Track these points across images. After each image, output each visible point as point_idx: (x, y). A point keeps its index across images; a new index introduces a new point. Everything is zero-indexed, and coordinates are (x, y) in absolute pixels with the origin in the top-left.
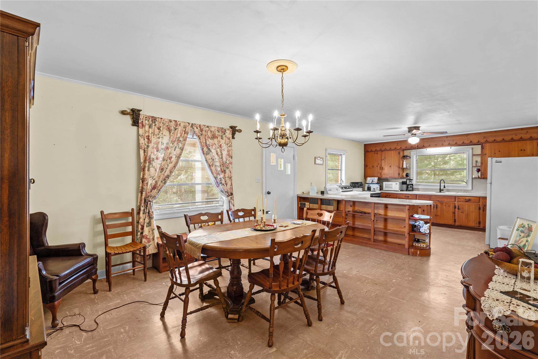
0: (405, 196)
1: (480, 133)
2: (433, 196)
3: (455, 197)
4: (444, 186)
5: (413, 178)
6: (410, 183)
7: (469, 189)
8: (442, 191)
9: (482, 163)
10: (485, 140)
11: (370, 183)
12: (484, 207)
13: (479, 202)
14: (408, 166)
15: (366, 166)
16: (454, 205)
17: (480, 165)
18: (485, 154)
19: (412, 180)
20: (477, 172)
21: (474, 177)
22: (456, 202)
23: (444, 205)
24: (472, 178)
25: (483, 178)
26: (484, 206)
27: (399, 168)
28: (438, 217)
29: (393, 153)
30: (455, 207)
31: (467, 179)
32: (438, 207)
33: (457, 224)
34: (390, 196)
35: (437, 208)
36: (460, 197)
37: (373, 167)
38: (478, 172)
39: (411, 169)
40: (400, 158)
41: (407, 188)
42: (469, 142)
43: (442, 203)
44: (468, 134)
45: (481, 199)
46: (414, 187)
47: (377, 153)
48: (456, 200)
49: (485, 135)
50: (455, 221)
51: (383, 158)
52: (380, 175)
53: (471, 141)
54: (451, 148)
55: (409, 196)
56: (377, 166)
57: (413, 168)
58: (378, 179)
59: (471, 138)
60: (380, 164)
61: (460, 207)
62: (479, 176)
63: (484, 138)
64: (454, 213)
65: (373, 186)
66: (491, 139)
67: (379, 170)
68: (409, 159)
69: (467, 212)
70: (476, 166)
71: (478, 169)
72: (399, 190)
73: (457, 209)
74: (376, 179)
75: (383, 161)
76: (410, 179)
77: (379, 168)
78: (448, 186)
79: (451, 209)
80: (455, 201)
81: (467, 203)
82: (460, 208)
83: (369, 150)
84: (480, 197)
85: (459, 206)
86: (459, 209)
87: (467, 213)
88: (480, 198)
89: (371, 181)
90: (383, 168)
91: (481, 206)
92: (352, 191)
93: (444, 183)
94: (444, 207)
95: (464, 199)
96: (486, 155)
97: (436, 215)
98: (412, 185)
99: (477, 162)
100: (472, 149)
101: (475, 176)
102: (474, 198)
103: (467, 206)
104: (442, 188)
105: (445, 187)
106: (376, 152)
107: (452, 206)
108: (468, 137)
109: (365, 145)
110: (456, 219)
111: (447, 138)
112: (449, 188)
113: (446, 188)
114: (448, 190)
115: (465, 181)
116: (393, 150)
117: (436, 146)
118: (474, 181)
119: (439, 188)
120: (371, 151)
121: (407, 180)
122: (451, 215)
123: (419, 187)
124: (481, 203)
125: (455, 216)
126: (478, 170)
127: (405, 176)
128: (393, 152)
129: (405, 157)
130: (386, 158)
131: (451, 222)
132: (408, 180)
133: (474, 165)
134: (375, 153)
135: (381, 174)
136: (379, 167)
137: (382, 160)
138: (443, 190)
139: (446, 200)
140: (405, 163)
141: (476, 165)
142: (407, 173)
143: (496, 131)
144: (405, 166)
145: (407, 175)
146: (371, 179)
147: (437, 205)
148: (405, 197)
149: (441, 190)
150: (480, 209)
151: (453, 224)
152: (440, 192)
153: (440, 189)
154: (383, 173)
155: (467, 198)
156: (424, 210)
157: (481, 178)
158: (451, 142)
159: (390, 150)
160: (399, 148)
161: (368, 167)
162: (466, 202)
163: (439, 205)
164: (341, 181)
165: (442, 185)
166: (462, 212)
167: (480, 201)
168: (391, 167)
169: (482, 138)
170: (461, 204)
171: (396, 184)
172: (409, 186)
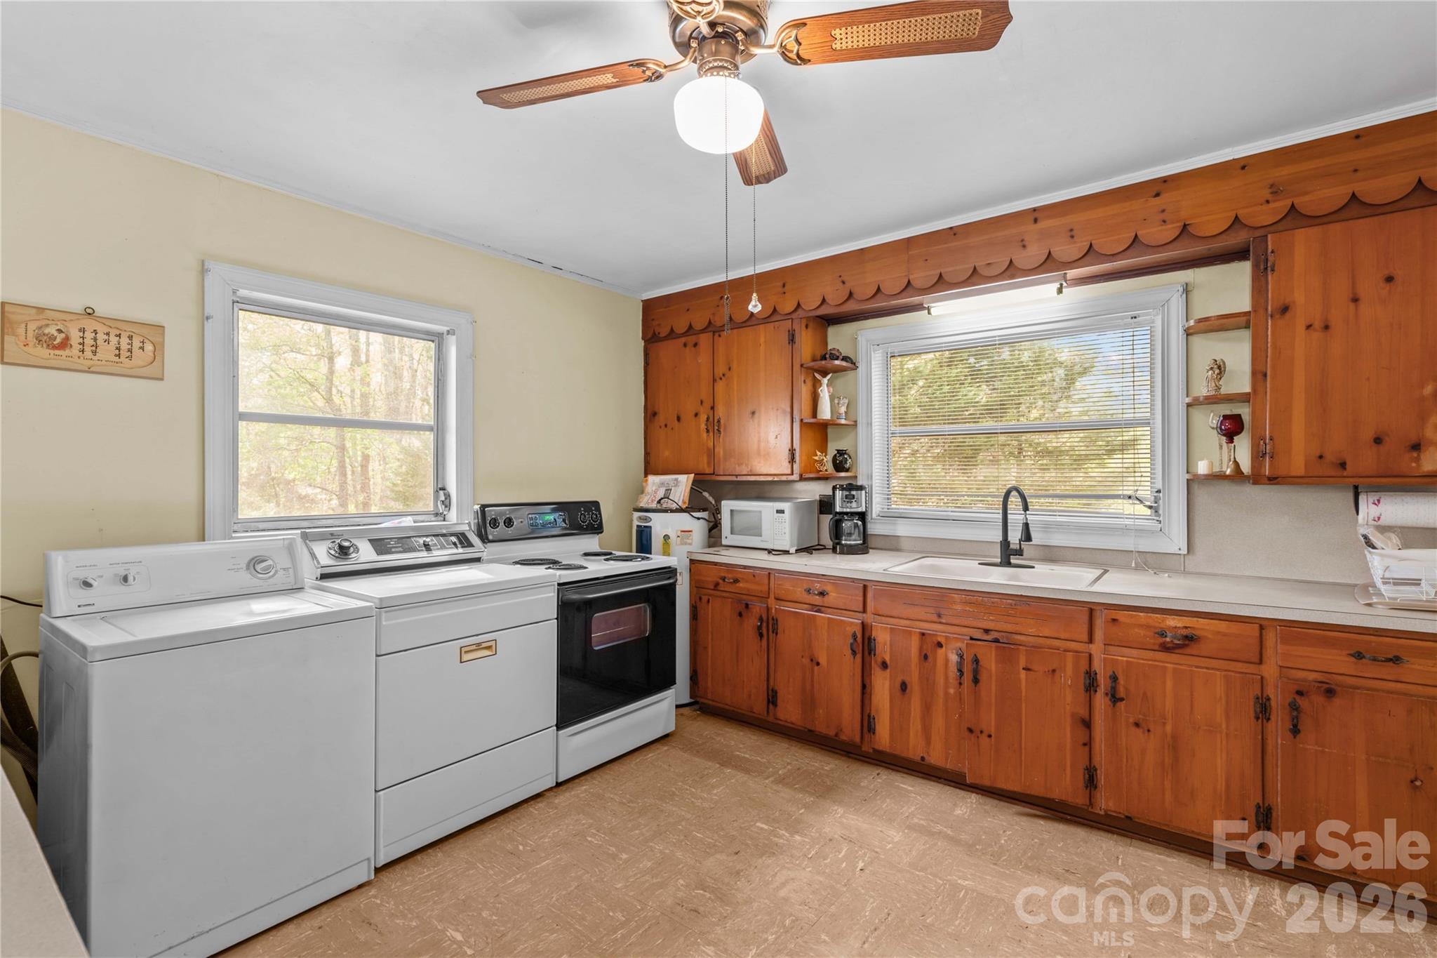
0: (805, 586)
1: (1243, 165)
3: (1091, 611)
4: (1026, 526)
5: (870, 477)
6: (854, 507)
7: (1174, 550)
8: (1014, 560)
9: (1259, 375)
10: (1282, 205)
11: (654, 505)
12: (1300, 701)
13: (1261, 662)
14: (843, 410)
15: (651, 415)
16: (1083, 666)
17: (1246, 388)
18: (1285, 309)
19: (861, 488)
20: (1216, 439)
21: (1202, 468)
22: (1096, 649)
23: (1022, 663)
24: (1193, 482)
25: (1273, 480)
26: (1300, 693)
27: (792, 420)
28: (984, 738)
29: (763, 339)
30: (1091, 684)
31: (1159, 485)
32: (983, 677)
33: (1105, 803)
34: (736, 581)
35: (976, 680)
36: (1121, 616)
37: (679, 419)
38: (1231, 440)
39: (861, 428)
40: (797, 367)
41: (837, 532)
42: (1171, 231)
43: (1004, 645)
44: (1165, 180)
45: (1271, 638)
46: (874, 528)
47: (695, 345)
48: (1099, 634)
50: (1091, 781)
51: (721, 369)
52: (709, 463)
53: (1185, 225)
54: (1060, 291)
55: (828, 588)
56: (696, 415)
57: (870, 424)
58: (694, 483)
59: (1185, 204)
60: (708, 404)
61: (1121, 681)
62: (1237, 464)
63: (1276, 190)
64: (1087, 724)
65: (661, 525)
66: (1330, 195)
67: (705, 435)
68: (851, 374)
69: (1169, 728)
70: (1214, 400)
71: (1226, 417)
72: (793, 550)
73: (1100, 700)
74: (682, 485)
75: (720, 386)
76: (851, 487)
77: (703, 426)
78: (1047, 527)
79: (1068, 698)
80: (1091, 640)
81: (1170, 661)
82: (1121, 692)
83: (664, 332)
84: (1262, 625)
85: (1114, 678)
86: (1115, 698)
87: (1175, 738)
88: (1261, 627)
89: (661, 493)
90: (719, 421)
91: (1270, 692)
92: (478, 560)
93: (1026, 508)
94: (1023, 674)
95: (1148, 627)
96: (1288, 315)
97: (970, 730)
98: (862, 516)
99: (1219, 369)
100: (1187, 290)
101: (1211, 464)
102: (1222, 626)
103: (1169, 684)
104: (1015, 537)
105: (1027, 536)
106: (692, 339)
107: (1070, 675)
109: (649, 307)
110: (1097, 761)
111: (1036, 221)
112: (1057, 540)
113: (1040, 540)
114: (1052, 555)
115: (1146, 492)
116: (763, 321)
118: (1203, 496)
119: (999, 536)
120: (672, 335)
121: (834, 488)
122: (1068, 734)
123: (903, 529)
124: (1270, 670)
125: (1089, 744)
126: (1231, 428)
127: (829, 467)
128: (763, 334)
129: (825, 359)
130: (734, 366)
131: (1066, 787)
132: (842, 488)
133: (1202, 389)
134: (685, 345)
135: (711, 454)
136: (703, 417)
137: (714, 381)
138: (1019, 552)
139: (1031, 631)
140: (825, 393)
141: (1218, 388)
142: (838, 451)
144: (825, 413)
145: (839, 466)
146: (662, 484)
147: (976, 661)
148: (808, 591)
149: (1008, 556)
150: (1263, 710)
151: (1080, 799)
152: (1006, 563)
153: (1005, 543)
154: (720, 451)
155: (1172, 622)
156: (904, 687)
157: (1256, 478)
158: (1065, 250)
159: (752, 321)
160: (789, 306)
161: (661, 418)
162: (1165, 648)
163: (990, 662)
164: (436, 498)
165: (1016, 517)
166: (1137, 725)
167: (1269, 652)
168: (757, 415)
169: (1266, 193)
170: (1127, 661)
171: (777, 511)
172: (844, 524)
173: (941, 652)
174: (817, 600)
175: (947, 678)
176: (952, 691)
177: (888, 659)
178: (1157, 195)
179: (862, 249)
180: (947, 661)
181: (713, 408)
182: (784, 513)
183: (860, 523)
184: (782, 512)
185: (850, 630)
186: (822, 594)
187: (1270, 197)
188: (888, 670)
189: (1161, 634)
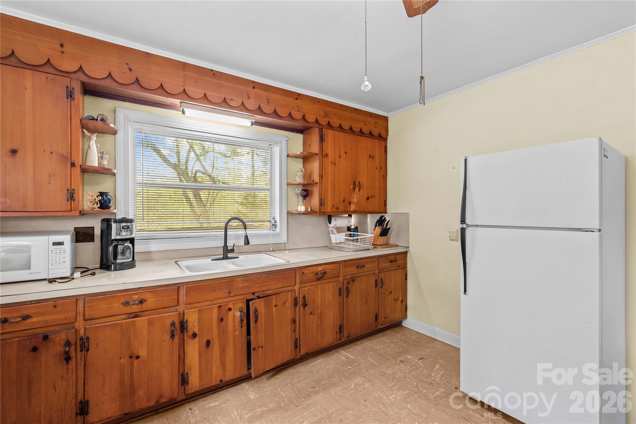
0: (123, 301)
1: (318, 101)
2: (239, 279)
3: (295, 271)
4: (246, 237)
5: (128, 213)
6: (125, 235)
8: (230, 255)
9: (320, 176)
10: (327, 120)
12: (348, 285)
13: (339, 276)
14: (105, 162)
16: (293, 296)
18: (327, 155)
19: (126, 221)
21: (295, 210)
22: (297, 288)
24: (289, 215)
25: (323, 213)
27: (72, 165)
28: (260, 349)
29: (28, 83)
30: (297, 303)
34: (24, 318)
35: (256, 321)
36: (305, 270)
38: (305, 199)
39: (119, 178)
40: (75, 123)
41: (108, 256)
44: (299, 95)
45: (342, 267)
48: (298, 282)
49: (328, 109)
50: (297, 345)
53: (304, 115)
54: (252, 124)
55: (145, 297)
61: (306, 298)
62: (311, 208)
64: (295, 321)
66: (335, 122)
69: (320, 310)
79: (289, 313)
80: (295, 284)
81: (320, 284)
82: (307, 302)
84: (340, 263)
85: (304, 297)
86: (305, 305)
87: (321, 313)
91: (341, 285)
94: (274, 309)
95: (313, 272)
96: (328, 157)
100: (288, 140)
102: (332, 266)
103: (320, 294)
107: (289, 302)
108: (299, 102)
110: (298, 338)
111: (254, 87)
116: (32, 68)
119: (223, 244)
122: (289, 330)
124: (341, 278)
125: (295, 330)
126: (306, 194)
131: (289, 353)
138: (233, 251)
139: (274, 287)
140: (93, 146)
143: (341, 106)
144: (94, 161)
145: (104, 203)
147: (256, 310)
148: (126, 304)
149: (228, 252)
150: (340, 292)
151: (293, 355)
152: (225, 257)
153: (225, 247)
156: (208, 343)
157: (320, 213)
159: (16, 62)
160: (68, 65)
162: (318, 279)
163: (262, 308)
166: (311, 313)
167: (341, 272)
168: (20, 154)
169: (323, 114)
170: (308, 289)
171: (54, 244)
172: (120, 248)
173: (231, 313)
174: (135, 308)
175: (234, 326)
176: (237, 333)
177: (197, 331)
178: (296, 99)
179: (147, 53)
180: (234, 316)
182: (63, 245)
183: (130, 245)
184: (61, 244)
185: (169, 321)
186: (141, 302)
187: (324, 115)
188: (197, 338)
189: (317, 274)
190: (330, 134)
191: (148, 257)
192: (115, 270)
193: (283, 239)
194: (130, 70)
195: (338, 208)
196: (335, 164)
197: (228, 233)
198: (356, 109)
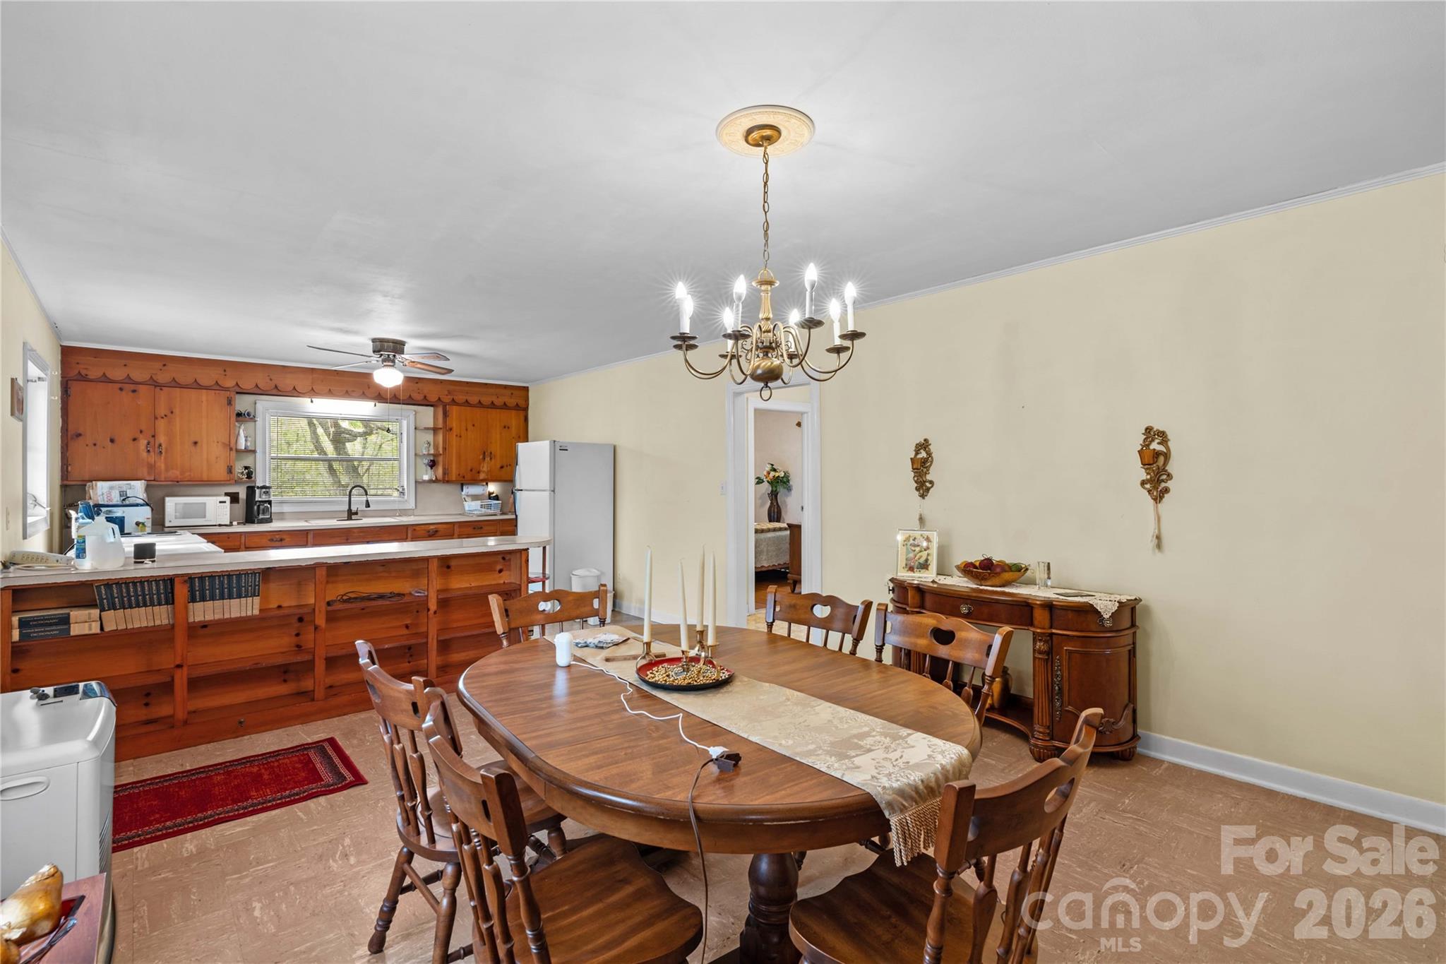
0: (269, 538)
1: (441, 382)
2: (355, 531)
3: (406, 528)
4: (367, 501)
6: (264, 498)
7: (411, 508)
8: (353, 517)
10: (450, 397)
11: (116, 502)
13: (454, 535)
14: (251, 443)
17: (438, 452)
18: (451, 429)
20: (428, 468)
21: (422, 478)
24: (417, 483)
25: (448, 482)
27: (231, 449)
29: (204, 398)
31: (404, 484)
36: (417, 528)
37: (112, 441)
38: (433, 469)
39: (260, 454)
40: (233, 419)
41: (251, 512)
42: (421, 397)
44: (419, 379)
46: (273, 510)
47: (133, 391)
48: (409, 536)
49: (452, 387)
51: (162, 411)
52: (154, 473)
53: (424, 396)
54: (375, 405)
56: (134, 439)
57: (263, 452)
58: (148, 486)
60: (148, 433)
62: (436, 476)
63: (450, 393)
66: (461, 398)
67: (145, 454)
68: (253, 425)
70: (427, 454)
71: (431, 460)
72: (235, 523)
74: (138, 489)
75: (162, 422)
76: (261, 487)
77: (142, 448)
83: (93, 375)
84: (453, 524)
89: (117, 495)
90: (160, 445)
93: (367, 494)
95: (425, 530)
98: (269, 502)
99: (428, 444)
100: (416, 413)
101: (426, 476)
102: (445, 526)
104: (356, 507)
105: (366, 506)
106: (127, 387)
108: (420, 385)
109: (70, 352)
113: (372, 507)
115: (399, 488)
116: (207, 388)
117: (330, 394)
118: (422, 488)
119: (347, 508)
120: (104, 379)
121: (251, 487)
126: (433, 464)
128: (206, 395)
130: (177, 411)
133: (422, 451)
134: (121, 389)
135: (152, 467)
136: (143, 443)
137: (156, 418)
138: (358, 513)
140: (241, 434)
141: (429, 451)
142: (247, 467)
143: (467, 383)
144: (242, 444)
145: (247, 475)
146: (109, 487)
148: (270, 540)
149: (351, 514)
152: (350, 518)
153: (350, 510)
154: (159, 465)
155: (432, 527)
157: (443, 481)
159: (197, 386)
160: (228, 383)
161: (88, 438)
162: (430, 536)
167: (455, 531)
168: (199, 445)
169: (446, 393)
171: (220, 502)
172: (261, 507)
178: (417, 383)
179: (283, 366)
181: (153, 436)
183: (269, 505)
184: (225, 502)
186: (281, 540)
189: (429, 532)
190: (454, 410)
191: (282, 516)
192: (258, 523)
193: (412, 505)
194: (271, 380)
195: (464, 477)
196: (460, 437)
197: (352, 499)
198: (486, 384)
